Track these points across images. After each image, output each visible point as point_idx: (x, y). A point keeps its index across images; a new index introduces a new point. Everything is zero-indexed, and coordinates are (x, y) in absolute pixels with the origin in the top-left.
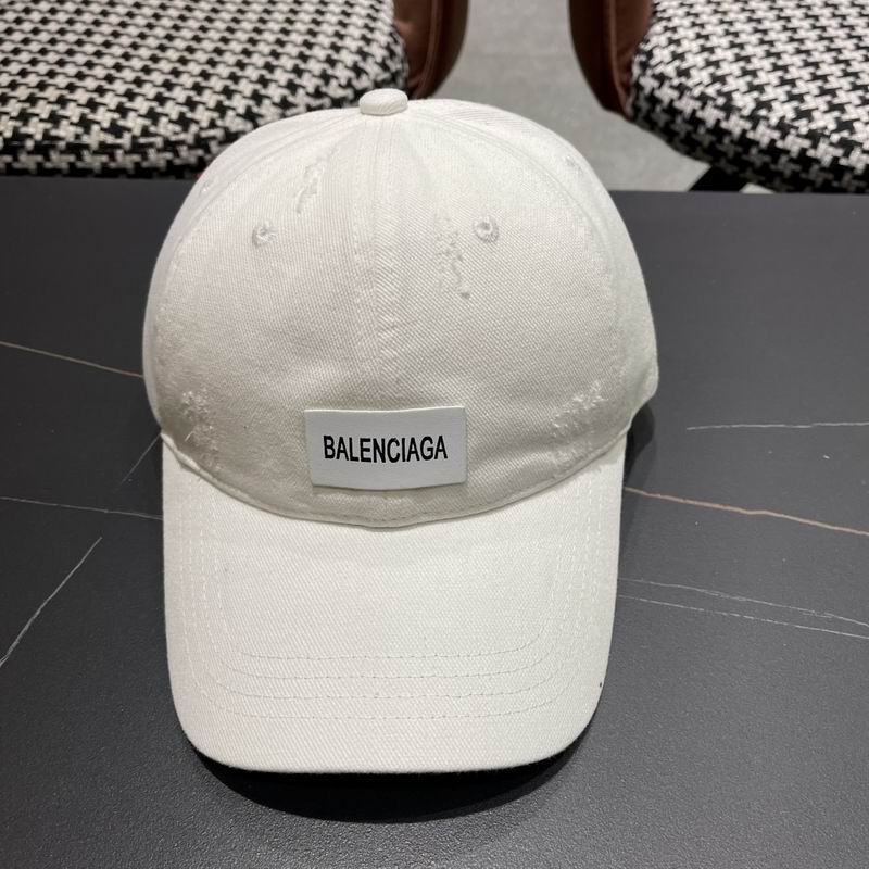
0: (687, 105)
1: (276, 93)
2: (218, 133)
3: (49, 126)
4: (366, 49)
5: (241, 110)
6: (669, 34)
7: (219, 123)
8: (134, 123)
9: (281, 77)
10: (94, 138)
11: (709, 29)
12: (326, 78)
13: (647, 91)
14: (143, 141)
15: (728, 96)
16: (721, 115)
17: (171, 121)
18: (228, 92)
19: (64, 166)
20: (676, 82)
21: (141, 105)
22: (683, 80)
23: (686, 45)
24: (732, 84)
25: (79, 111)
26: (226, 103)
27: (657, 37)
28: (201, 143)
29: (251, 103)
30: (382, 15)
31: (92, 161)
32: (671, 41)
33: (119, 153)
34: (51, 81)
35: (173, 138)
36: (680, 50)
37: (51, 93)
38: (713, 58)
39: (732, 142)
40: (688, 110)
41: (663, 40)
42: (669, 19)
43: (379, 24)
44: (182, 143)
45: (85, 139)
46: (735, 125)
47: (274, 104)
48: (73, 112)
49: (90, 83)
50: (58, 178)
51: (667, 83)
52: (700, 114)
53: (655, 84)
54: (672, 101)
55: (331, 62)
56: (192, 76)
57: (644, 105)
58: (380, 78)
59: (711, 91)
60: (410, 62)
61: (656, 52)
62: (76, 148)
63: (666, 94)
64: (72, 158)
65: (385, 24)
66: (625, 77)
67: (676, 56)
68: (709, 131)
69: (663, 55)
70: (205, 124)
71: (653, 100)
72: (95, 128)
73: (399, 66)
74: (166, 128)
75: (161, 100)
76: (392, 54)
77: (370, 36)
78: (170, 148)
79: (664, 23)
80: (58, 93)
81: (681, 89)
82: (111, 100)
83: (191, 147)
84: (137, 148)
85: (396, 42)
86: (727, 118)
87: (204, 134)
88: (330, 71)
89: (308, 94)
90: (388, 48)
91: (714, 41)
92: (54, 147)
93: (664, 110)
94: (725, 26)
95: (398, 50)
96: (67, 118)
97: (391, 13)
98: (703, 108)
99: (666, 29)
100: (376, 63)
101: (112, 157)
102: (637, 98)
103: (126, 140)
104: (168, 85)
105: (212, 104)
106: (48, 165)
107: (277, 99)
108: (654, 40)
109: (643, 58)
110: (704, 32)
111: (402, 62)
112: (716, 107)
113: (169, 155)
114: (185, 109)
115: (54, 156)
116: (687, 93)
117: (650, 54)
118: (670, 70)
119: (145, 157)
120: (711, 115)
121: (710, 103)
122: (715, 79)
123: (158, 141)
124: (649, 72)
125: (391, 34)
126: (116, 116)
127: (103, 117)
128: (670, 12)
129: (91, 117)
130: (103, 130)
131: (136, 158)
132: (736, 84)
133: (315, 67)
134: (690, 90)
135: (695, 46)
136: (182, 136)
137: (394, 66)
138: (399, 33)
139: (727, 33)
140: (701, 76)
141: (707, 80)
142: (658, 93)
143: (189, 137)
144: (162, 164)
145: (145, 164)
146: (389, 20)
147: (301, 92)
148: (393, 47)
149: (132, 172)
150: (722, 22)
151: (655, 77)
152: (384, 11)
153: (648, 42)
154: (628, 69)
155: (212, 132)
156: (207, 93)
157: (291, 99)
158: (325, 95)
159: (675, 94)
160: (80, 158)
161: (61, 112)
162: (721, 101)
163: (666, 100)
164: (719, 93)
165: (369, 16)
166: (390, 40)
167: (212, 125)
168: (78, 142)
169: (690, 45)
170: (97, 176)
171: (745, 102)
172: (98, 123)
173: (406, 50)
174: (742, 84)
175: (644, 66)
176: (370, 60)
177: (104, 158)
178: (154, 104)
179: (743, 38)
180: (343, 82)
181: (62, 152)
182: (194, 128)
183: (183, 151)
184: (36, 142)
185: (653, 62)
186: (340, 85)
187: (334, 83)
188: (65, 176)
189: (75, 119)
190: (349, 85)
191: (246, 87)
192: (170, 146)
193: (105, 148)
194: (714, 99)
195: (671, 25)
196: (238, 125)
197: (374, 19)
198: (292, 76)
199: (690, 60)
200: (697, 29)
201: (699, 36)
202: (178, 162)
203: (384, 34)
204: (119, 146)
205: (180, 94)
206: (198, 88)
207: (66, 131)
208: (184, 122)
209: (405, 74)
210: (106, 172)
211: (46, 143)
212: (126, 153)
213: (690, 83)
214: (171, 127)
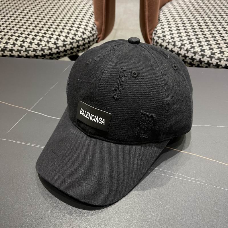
0: (165, 44)
1: (62, 38)
2: (47, 48)
3: (5, 45)
4: (86, 28)
5: (53, 42)
6: (162, 26)
7: (47, 45)
8: (26, 45)
9: (64, 34)
10: (16, 48)
11: (172, 25)
12: (75, 35)
13: (156, 40)
14: (28, 49)
15: (175, 42)
16: (173, 47)
17: (35, 44)
18: (50, 38)
19: (8, 55)
20: (162, 38)
21: (28, 40)
22: (164, 38)
23: (165, 29)
24: (176, 39)
25: (13, 41)
26: (50, 40)
27: (159, 27)
28: (42, 50)
29: (56, 40)
30: (92, 20)
31: (15, 54)
32: (162, 28)
33: (22, 52)
34: (7, 34)
35: (36, 49)
36: (164, 30)
37: (7, 37)
38: (172, 33)
39: (175, 54)
40: (165, 46)
41: (160, 28)
42: (162, 23)
43: (90, 22)
44: (38, 50)
45: (14, 48)
46: (176, 49)
47: (62, 41)
48: (11, 41)
49: (17, 35)
50: (7, 57)
51: (160, 39)
52: (168, 47)
53: (158, 38)
54: (161, 43)
55: (77, 31)
56: (42, 33)
57: (155, 44)
58: (89, 35)
59: (170, 41)
60: (98, 31)
61: (158, 31)
62: (11, 50)
63: (160, 41)
64: (10, 53)
65: (92, 22)
66: (151, 37)
67: (163, 32)
68: (170, 51)
69: (159, 31)
70: (44, 45)
71: (157, 43)
72: (16, 45)
73: (95, 32)
74: (34, 46)
75: (33, 39)
76: (93, 29)
77: (87, 25)
78: (35, 51)
79: (161, 24)
80: (8, 37)
81: (163, 40)
82: (21, 39)
83: (40, 51)
84: (26, 51)
85: (94, 26)
86: (174, 48)
87: (43, 48)
88: (76, 33)
89: (70, 39)
90: (92, 28)
91: (173, 28)
92: (6, 50)
93: (160, 45)
94: (176, 25)
95: (95, 28)
96: (10, 43)
97: (94, 19)
98: (168, 45)
99: (161, 25)
100: (89, 31)
101: (20, 53)
102: (153, 42)
103: (24, 49)
104: (36, 36)
105: (46, 41)
106: (5, 54)
107: (62, 40)
108: (158, 28)
109: (155, 32)
110: (170, 26)
111: (96, 31)
112: (172, 45)
113: (34, 53)
114: (39, 42)
115: (6, 52)
116: (165, 41)
117: (157, 31)
118: (161, 35)
119: (28, 53)
120: (170, 47)
121: (170, 44)
122: (172, 38)
123: (32, 49)
124: (156, 36)
125: (93, 25)
126: (22, 43)
127: (19, 43)
128: (163, 21)
129: (16, 43)
130: (18, 46)
131: (26, 53)
132: (177, 39)
133: (73, 32)
134: (166, 40)
135: (168, 30)
136: (38, 48)
137: (93, 32)
138: (95, 24)
139: (176, 26)
140: (168, 37)
141: (170, 38)
142: (158, 41)
143: (39, 48)
144: (33, 55)
145: (28, 55)
146: (93, 21)
147: (68, 38)
148: (93, 28)
149: (25, 57)
150: (175, 24)
151: (157, 37)
152: (92, 19)
153: (156, 28)
154: (152, 35)
155: (45, 47)
156: (45, 38)
157: (66, 40)
158: (75, 39)
159: (162, 41)
160: (12, 53)
161: (9, 41)
162: (173, 43)
163: (160, 43)
164: (173, 41)
165: (88, 20)
166: (93, 26)
167: (46, 46)
168: (12, 49)
169: (167, 29)
170: (17, 57)
171: (179, 44)
172: (17, 44)
173: (97, 29)
174: (178, 39)
175: (155, 34)
176: (87, 31)
177: (18, 53)
178: (32, 40)
179: (180, 28)
180: (80, 36)
181: (8, 51)
182: (41, 46)
183: (38, 52)
184: (2, 49)
185: (157, 33)
186: (79, 37)
187: (77, 36)
188: (9, 57)
189: (12, 43)
190: (81, 37)
191: (55, 37)
192: (35, 50)
193: (18, 51)
194: (171, 43)
195: (163, 24)
196: (52, 46)
197: (89, 21)
198: (67, 34)
199: (166, 33)
200: (169, 25)
201: (169, 27)
202: (36, 54)
203: (91, 24)
204: (22, 50)
205: (38, 38)
206: (43, 37)
207: (9, 46)
208: (38, 45)
209: (96, 34)
210: (19, 56)
211: (4, 49)
212: (24, 52)
213: (165, 39)
214: (35, 46)
